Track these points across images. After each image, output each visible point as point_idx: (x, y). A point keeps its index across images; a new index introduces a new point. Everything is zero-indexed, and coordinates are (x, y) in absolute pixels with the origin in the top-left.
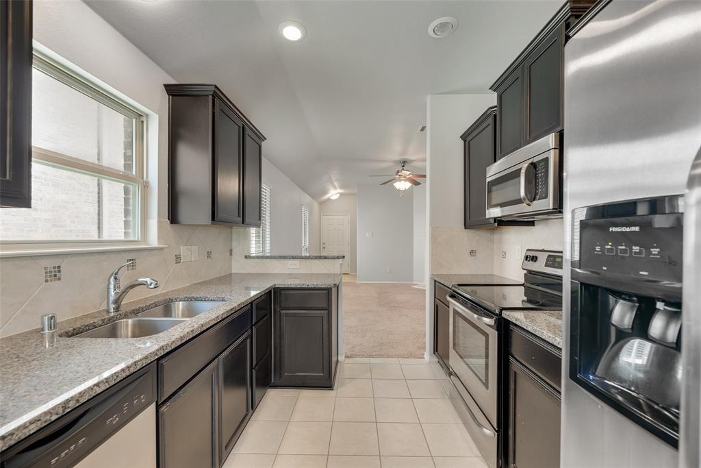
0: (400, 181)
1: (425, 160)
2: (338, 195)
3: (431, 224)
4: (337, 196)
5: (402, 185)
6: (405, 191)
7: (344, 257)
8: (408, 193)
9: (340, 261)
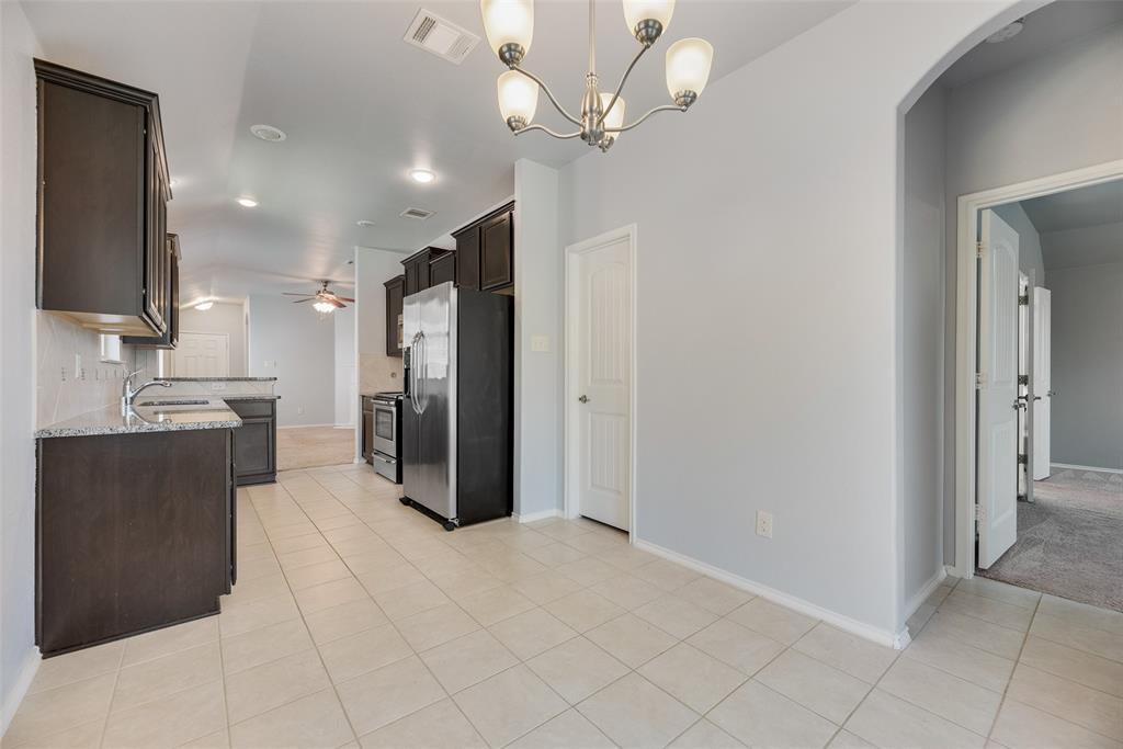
0: (322, 302)
1: (354, 283)
2: (211, 304)
3: (359, 351)
4: (208, 306)
5: (324, 307)
6: (327, 314)
7: (276, 379)
8: (330, 317)
9: (272, 382)
